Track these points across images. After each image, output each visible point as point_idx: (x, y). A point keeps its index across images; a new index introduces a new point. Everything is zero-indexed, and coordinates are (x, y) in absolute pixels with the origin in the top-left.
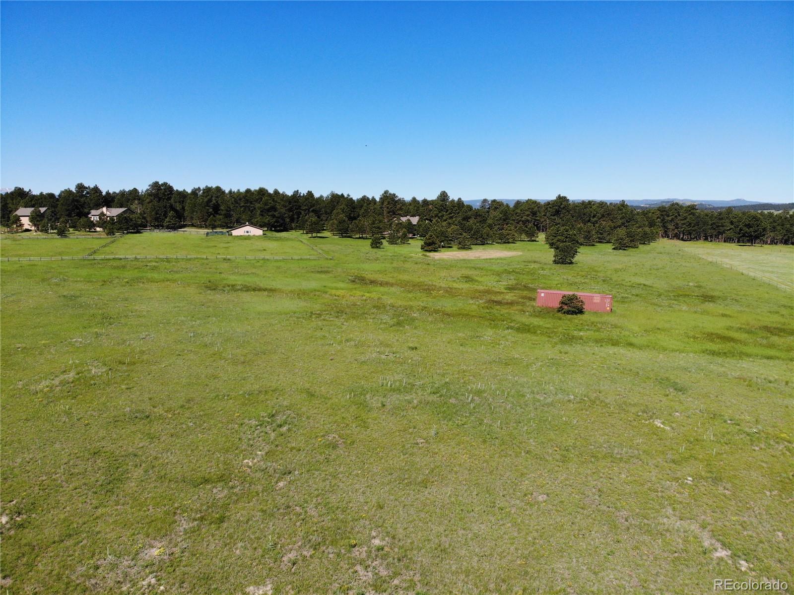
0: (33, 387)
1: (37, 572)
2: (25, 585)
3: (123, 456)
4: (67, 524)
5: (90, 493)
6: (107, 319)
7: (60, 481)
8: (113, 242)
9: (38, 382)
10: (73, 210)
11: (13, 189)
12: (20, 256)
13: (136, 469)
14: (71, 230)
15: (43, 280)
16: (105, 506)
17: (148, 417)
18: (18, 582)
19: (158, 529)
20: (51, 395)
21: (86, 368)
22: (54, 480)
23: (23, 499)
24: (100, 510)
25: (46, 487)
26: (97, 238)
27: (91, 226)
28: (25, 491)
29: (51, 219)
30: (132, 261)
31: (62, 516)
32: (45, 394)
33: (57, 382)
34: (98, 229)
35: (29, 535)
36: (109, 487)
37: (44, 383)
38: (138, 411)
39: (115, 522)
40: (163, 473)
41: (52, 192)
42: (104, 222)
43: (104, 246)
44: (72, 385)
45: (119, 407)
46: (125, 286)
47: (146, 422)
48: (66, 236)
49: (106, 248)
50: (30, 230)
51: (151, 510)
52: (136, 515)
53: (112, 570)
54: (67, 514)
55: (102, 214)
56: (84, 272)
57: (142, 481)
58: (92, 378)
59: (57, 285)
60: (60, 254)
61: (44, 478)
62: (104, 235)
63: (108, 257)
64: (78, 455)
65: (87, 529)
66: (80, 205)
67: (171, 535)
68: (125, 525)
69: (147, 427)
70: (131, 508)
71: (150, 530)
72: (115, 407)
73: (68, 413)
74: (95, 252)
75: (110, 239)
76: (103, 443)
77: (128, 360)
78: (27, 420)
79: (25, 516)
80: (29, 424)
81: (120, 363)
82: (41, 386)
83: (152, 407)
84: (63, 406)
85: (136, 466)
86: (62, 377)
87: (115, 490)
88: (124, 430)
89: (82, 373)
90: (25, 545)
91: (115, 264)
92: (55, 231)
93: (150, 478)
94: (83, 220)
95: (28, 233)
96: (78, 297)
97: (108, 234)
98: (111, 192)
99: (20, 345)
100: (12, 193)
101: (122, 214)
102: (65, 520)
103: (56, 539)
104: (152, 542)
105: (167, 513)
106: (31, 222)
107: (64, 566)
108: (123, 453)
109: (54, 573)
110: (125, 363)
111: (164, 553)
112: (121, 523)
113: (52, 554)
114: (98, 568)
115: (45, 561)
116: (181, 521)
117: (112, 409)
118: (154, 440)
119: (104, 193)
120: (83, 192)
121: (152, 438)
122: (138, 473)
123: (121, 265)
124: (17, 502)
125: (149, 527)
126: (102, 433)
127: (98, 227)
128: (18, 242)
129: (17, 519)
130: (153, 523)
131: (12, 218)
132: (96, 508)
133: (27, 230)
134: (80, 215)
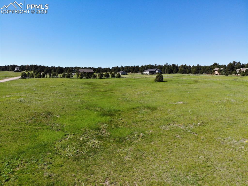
8: (243, 77)
10: (231, 69)
14: (230, 75)
29: (224, 71)
34: (238, 75)
41: (225, 64)
48: (228, 76)
55: (240, 70)
63: (241, 80)
66: (234, 68)
74: (237, 79)
94: (234, 72)
97: (241, 76)
100: (213, 65)
101: (246, 70)
106: (218, 72)
120: (235, 64)
131: (213, 71)
133: (216, 75)
134: (233, 70)
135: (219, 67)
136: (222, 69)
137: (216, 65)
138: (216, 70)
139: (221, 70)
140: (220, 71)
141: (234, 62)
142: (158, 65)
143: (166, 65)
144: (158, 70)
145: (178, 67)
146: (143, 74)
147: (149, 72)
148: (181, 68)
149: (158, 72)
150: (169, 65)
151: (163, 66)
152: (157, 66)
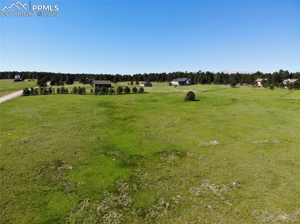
0: (252, 142)
1: (240, 205)
2: (235, 208)
3: (280, 176)
4: (254, 193)
5: (265, 186)
6: (283, 122)
7: (255, 177)
8: (291, 92)
9: (254, 140)
10: (277, 80)
11: (256, 72)
12: (256, 95)
13: (284, 183)
14: (275, 87)
15: (262, 105)
16: (269, 192)
17: (293, 164)
18: (234, 206)
19: (287, 209)
20: (258, 146)
21: (272, 140)
22: (253, 176)
23: (241, 179)
24: (267, 193)
25: (250, 178)
26: (285, 91)
27: (283, 86)
28: (243, 177)
29: (268, 83)
30: (297, 101)
31: (253, 190)
32: (256, 145)
33: (261, 142)
34: (286, 87)
35: (241, 192)
36: (272, 186)
37: (256, 142)
38: (289, 161)
39: (272, 200)
40: (294, 188)
41: (270, 73)
42: (288, 85)
43: (287, 94)
44: (266, 144)
45: (282, 157)
46: (293, 110)
47: (292, 166)
48: (273, 89)
49: (287, 95)
50: (260, 87)
51: (286, 201)
52: (280, 200)
53: (266, 216)
54: (255, 190)
55: (288, 81)
56: (278, 103)
57: (285, 188)
58: (274, 144)
59: (267, 107)
60: (270, 96)
61: (250, 174)
62: (287, 90)
63: (288, 98)
64: (263, 170)
65: (261, 198)
66: (280, 78)
67: (291, 214)
68: (275, 202)
69: (292, 168)
70: (279, 197)
71: (284, 208)
72: (281, 157)
73: (263, 155)
74: (283, 96)
75: (290, 91)
76: (273, 169)
77: (289, 140)
78: (248, 153)
79: (241, 185)
80: (249, 154)
81: (286, 140)
82: (255, 142)
83: (295, 161)
84: (262, 151)
85: (284, 182)
86: (263, 141)
87: (274, 188)
88: (282, 167)
89: (271, 141)
90: (239, 195)
91: (290, 101)
92: (269, 87)
93: (289, 189)
94: (280, 83)
95: (259, 88)
96: (274, 112)
97: (289, 89)
98: (293, 73)
99: (250, 126)
100: (256, 73)
101: (296, 82)
102: (254, 192)
103: (249, 197)
104: (284, 213)
105: (292, 205)
106: (261, 84)
107: (250, 207)
108: (280, 175)
109: (246, 208)
110: (287, 141)
111: (287, 220)
112: (274, 201)
113: (247, 202)
114: (261, 214)
115: (244, 203)
116: (297, 210)
117: (279, 157)
118: (293, 174)
119: (290, 73)
120: (282, 73)
121: (293, 173)
122: (284, 185)
123: (293, 102)
124: (239, 179)
125: (284, 207)
126: (274, 165)
127: (286, 86)
128: (255, 91)
129: (238, 185)
130: (286, 206)
131: (255, 82)
132: (266, 192)
133: (259, 87)
134: (279, 81)
135: (263, 77)
136: (266, 79)
137: (259, 74)
138: (259, 81)
139: (265, 81)
140: (263, 83)
141: (281, 71)
142: (189, 72)
143: (198, 73)
144: (189, 80)
145: (213, 75)
146: (170, 84)
147: (178, 82)
148: (217, 77)
149: (189, 83)
150: (202, 72)
151: (195, 73)
152: (188, 74)
